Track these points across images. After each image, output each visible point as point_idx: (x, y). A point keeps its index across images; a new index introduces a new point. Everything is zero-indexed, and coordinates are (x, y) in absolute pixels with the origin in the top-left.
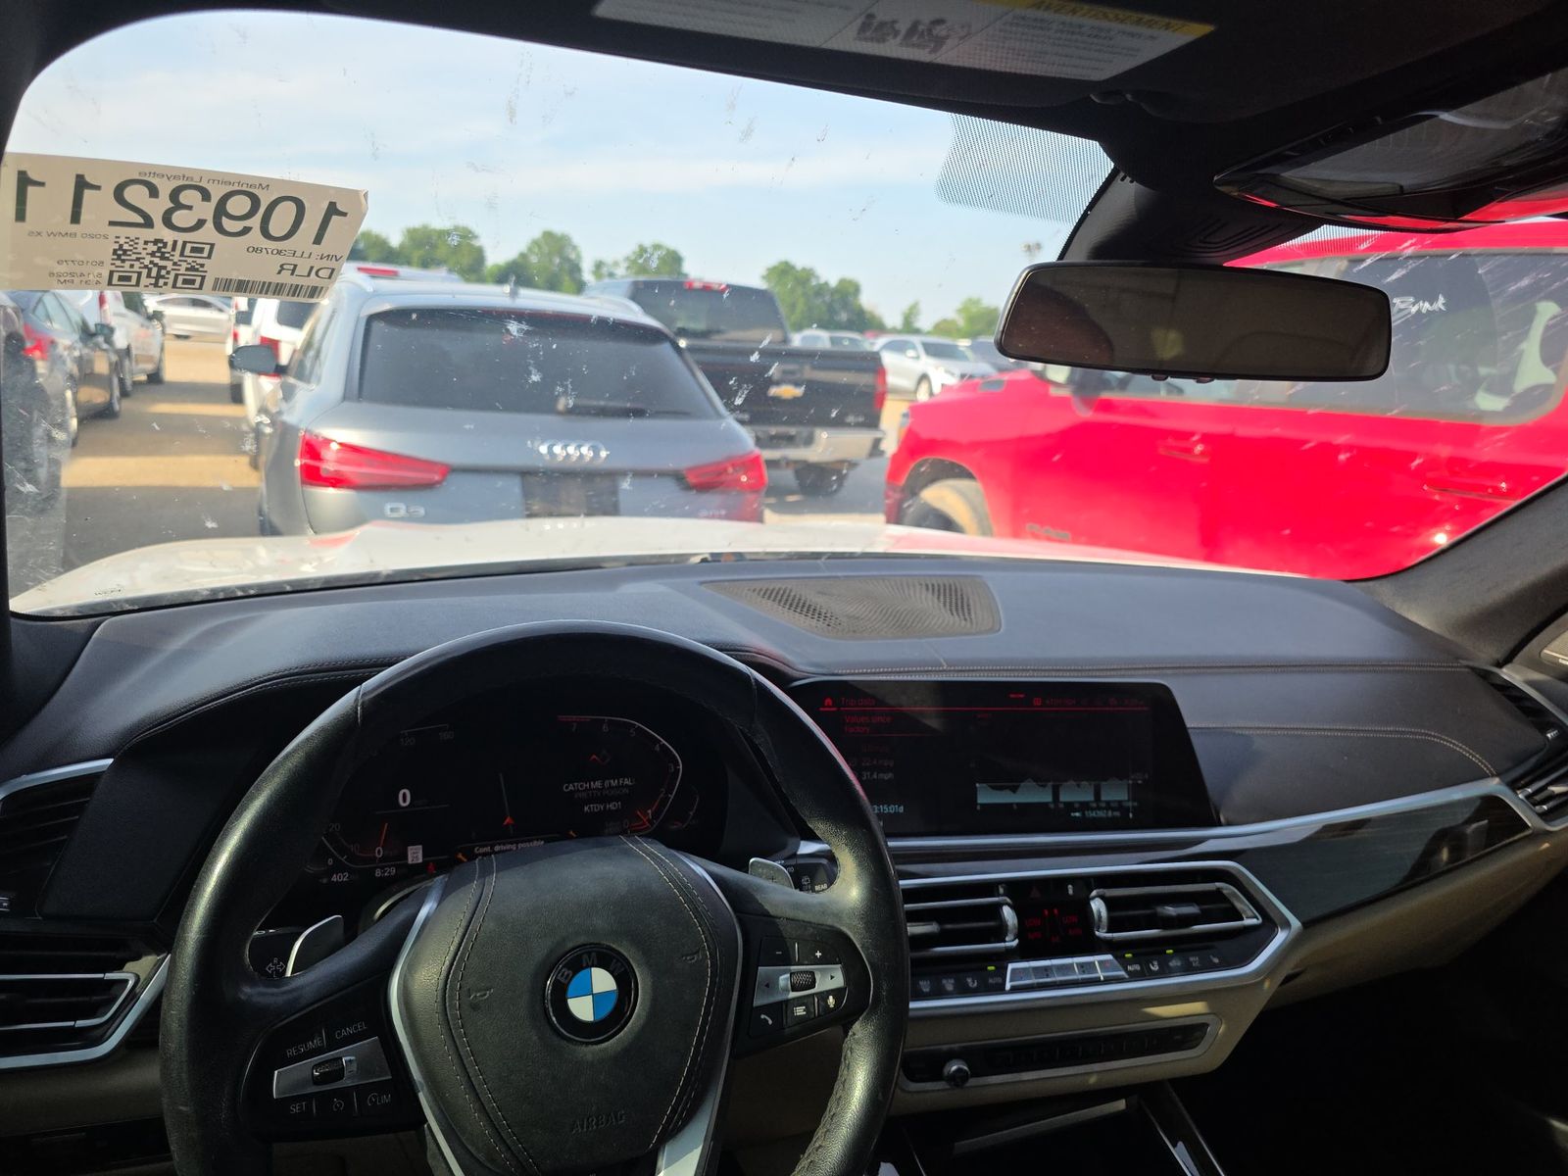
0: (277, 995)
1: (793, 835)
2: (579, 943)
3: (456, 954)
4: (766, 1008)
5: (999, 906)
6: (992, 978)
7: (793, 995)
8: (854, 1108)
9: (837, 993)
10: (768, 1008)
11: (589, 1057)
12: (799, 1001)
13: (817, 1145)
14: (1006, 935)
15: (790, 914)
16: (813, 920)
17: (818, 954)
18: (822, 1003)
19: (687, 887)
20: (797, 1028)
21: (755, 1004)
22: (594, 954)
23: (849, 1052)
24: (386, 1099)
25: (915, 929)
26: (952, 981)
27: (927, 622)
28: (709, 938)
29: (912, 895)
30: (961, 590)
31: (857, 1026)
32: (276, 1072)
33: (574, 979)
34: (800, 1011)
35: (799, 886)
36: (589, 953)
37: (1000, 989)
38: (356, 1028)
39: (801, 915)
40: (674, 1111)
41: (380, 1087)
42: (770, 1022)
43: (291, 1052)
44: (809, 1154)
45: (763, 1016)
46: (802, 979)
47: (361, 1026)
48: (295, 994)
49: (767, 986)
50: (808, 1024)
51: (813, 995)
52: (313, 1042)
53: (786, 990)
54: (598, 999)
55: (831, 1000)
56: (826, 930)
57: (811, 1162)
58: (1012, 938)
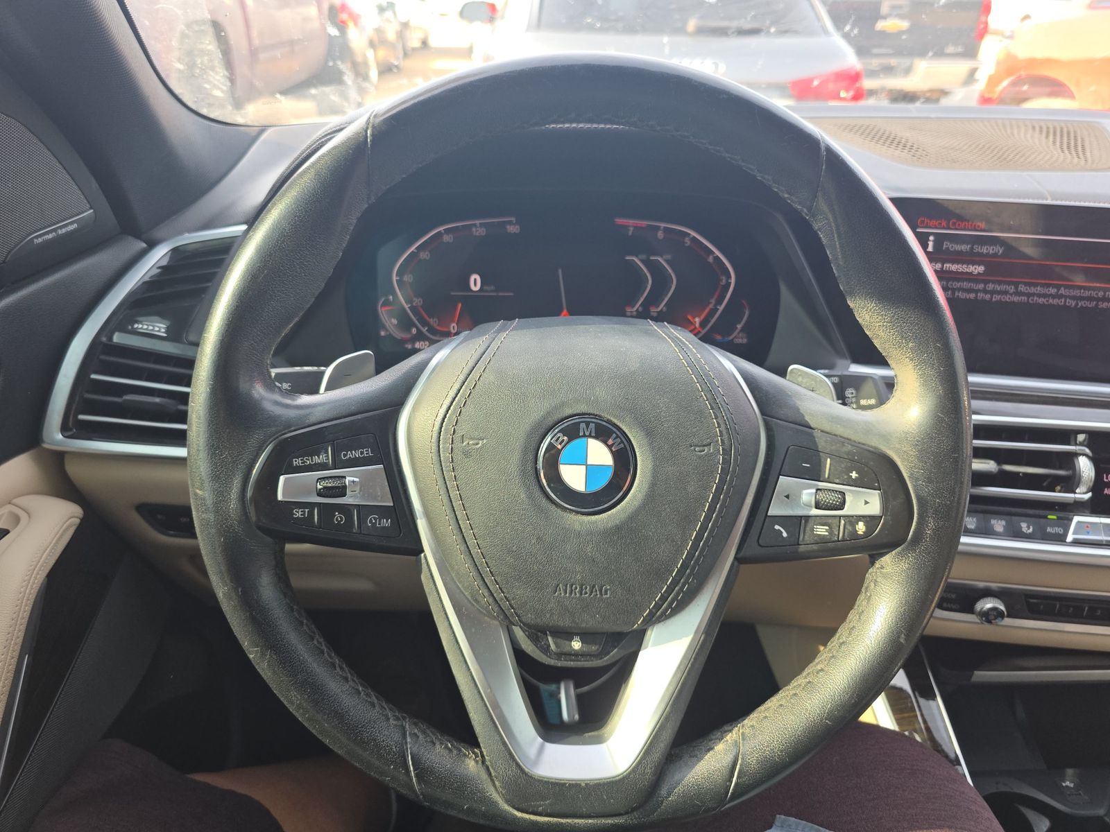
0: (287, 406)
1: (843, 356)
2: (578, 411)
3: (454, 399)
4: (783, 520)
5: (1076, 455)
6: (1051, 526)
7: (815, 512)
8: (868, 642)
9: (870, 520)
10: (784, 520)
11: (577, 527)
12: (823, 521)
13: (819, 667)
14: (1078, 486)
15: (827, 427)
16: (853, 438)
17: (854, 475)
18: (849, 528)
19: (707, 375)
20: (815, 547)
21: (770, 513)
22: (592, 426)
23: (872, 585)
24: (386, 523)
25: (979, 465)
26: (1004, 523)
27: (1033, 156)
28: (724, 433)
29: (983, 431)
30: (1075, 132)
31: (887, 560)
32: (282, 478)
33: (569, 446)
34: (822, 531)
35: (842, 398)
36: (588, 424)
37: (1061, 539)
38: (362, 453)
39: (839, 430)
40: (664, 599)
41: (382, 511)
42: (785, 535)
43: (297, 462)
44: (809, 674)
45: (777, 527)
46: (832, 498)
47: (367, 452)
48: (308, 411)
49: (787, 497)
50: (829, 548)
51: (840, 517)
52: (319, 458)
53: (808, 505)
54: (591, 471)
55: (861, 528)
56: (869, 451)
57: (809, 682)
58: (1085, 490)
